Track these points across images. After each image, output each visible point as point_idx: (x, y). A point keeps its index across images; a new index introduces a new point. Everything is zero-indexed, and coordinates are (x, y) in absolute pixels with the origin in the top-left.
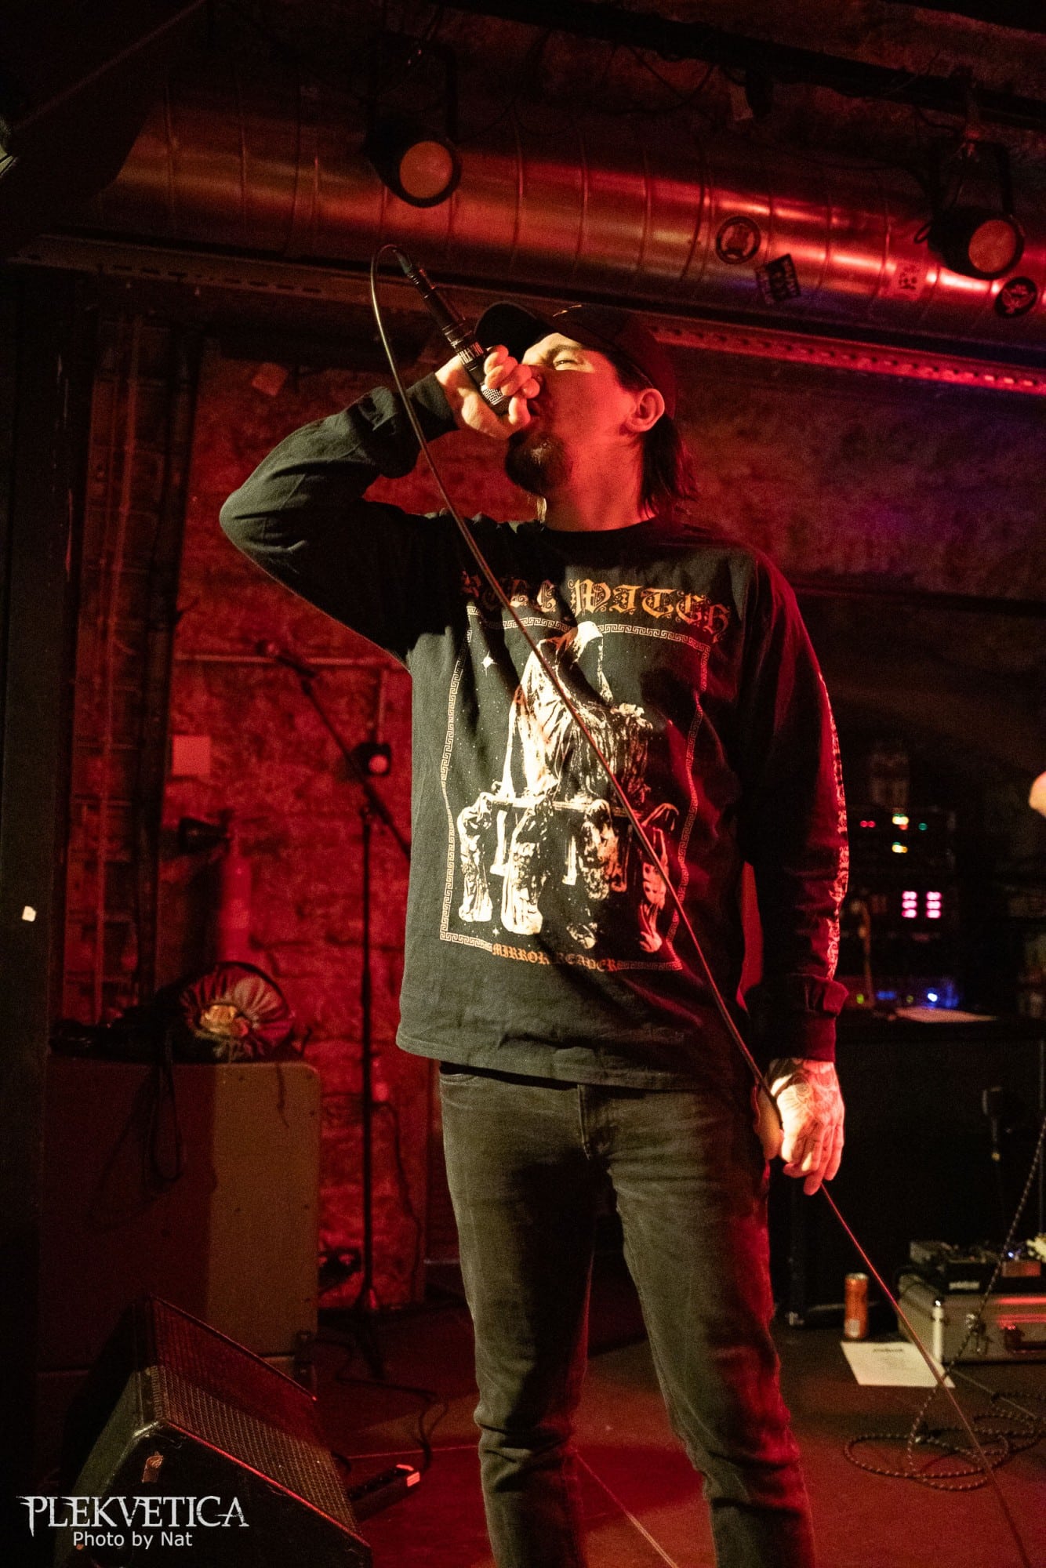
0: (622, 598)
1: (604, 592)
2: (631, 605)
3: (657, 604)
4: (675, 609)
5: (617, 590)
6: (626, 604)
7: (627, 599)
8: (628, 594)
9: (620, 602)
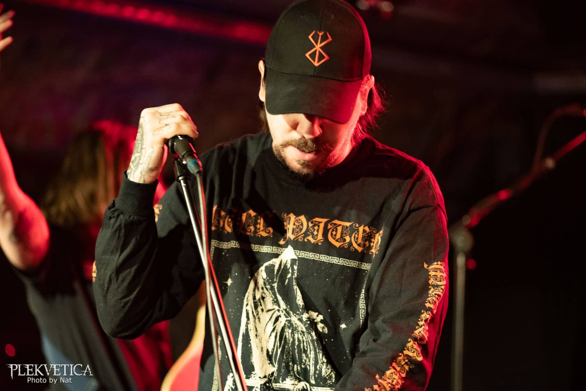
0: (314, 230)
1: (302, 224)
2: (320, 237)
3: (338, 236)
4: (351, 240)
5: (312, 223)
6: (317, 235)
7: (318, 231)
8: (319, 226)
9: (313, 234)
